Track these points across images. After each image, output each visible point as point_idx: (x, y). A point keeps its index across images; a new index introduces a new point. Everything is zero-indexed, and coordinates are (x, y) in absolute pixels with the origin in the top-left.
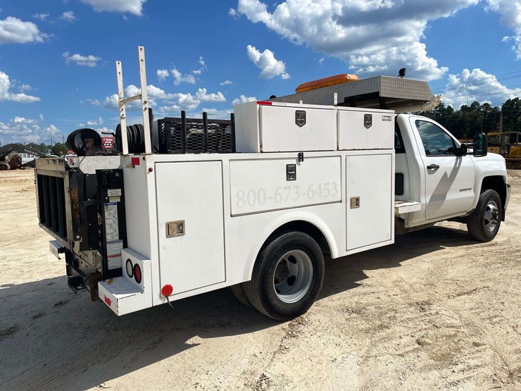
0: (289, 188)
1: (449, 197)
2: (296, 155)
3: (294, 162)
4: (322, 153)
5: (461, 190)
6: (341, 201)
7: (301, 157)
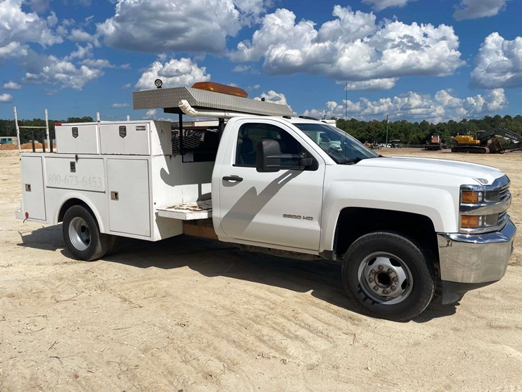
0: (72, 176)
1: (260, 218)
2: (74, 156)
3: (74, 160)
4: (93, 156)
5: (285, 216)
6: (104, 192)
7: (77, 158)
